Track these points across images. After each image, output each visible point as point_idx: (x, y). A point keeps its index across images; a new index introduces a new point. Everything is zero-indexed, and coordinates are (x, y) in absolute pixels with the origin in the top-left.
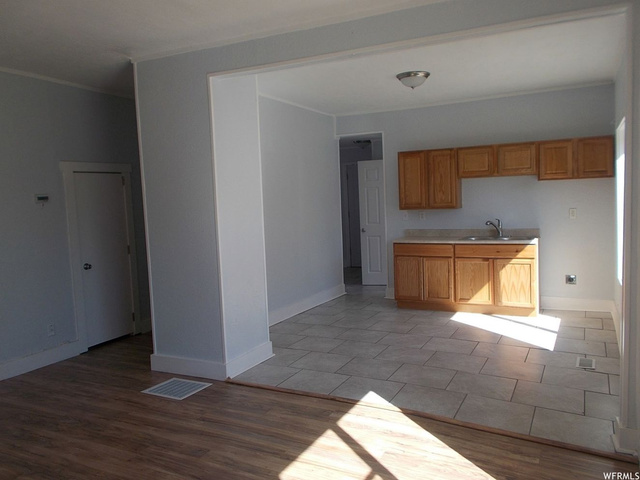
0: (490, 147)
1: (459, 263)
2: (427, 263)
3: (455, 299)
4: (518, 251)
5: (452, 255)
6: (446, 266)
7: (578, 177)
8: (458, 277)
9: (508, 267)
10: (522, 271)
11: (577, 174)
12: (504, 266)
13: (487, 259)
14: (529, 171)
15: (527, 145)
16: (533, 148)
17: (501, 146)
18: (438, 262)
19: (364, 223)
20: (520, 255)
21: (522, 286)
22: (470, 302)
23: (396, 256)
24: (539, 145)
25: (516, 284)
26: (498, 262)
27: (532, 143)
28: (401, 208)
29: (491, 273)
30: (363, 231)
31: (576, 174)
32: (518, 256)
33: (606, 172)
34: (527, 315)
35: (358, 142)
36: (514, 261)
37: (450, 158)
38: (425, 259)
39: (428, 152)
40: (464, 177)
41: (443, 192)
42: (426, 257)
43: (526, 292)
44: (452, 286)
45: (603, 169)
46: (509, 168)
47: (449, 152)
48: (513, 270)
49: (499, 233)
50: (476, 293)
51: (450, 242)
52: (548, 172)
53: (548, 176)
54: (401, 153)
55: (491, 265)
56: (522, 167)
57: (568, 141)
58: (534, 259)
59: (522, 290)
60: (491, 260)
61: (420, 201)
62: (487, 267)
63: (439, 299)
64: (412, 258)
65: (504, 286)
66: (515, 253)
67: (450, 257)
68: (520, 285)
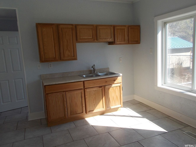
1: (87, 91)
2: (68, 95)
3: (86, 112)
4: (115, 80)
5: (82, 88)
6: (80, 95)
7: (129, 43)
8: (87, 100)
9: (111, 90)
10: (117, 89)
12: (109, 89)
13: (101, 87)
14: (111, 40)
15: (109, 26)
16: (112, 28)
17: (98, 26)
18: (75, 93)
21: (117, 97)
24: (114, 27)
25: (114, 96)
26: (107, 87)
27: (111, 26)
29: (103, 94)
31: (128, 42)
32: (115, 83)
34: (117, 111)
36: (113, 85)
37: (72, 30)
38: (67, 93)
39: (58, 25)
40: (79, 42)
41: (69, 51)
42: (67, 91)
43: (119, 100)
44: (84, 105)
45: (137, 40)
46: (102, 38)
47: (71, 26)
48: (113, 90)
49: (94, 71)
50: (96, 106)
51: (82, 80)
52: (118, 41)
53: (118, 43)
54: (39, 24)
55: (103, 89)
56: (108, 37)
57: (125, 26)
58: (120, 83)
59: (117, 99)
60: (103, 87)
61: (55, 57)
62: (101, 91)
63: (77, 115)
64: (59, 93)
65: (109, 99)
66: (113, 82)
67: (82, 89)
68: (116, 97)
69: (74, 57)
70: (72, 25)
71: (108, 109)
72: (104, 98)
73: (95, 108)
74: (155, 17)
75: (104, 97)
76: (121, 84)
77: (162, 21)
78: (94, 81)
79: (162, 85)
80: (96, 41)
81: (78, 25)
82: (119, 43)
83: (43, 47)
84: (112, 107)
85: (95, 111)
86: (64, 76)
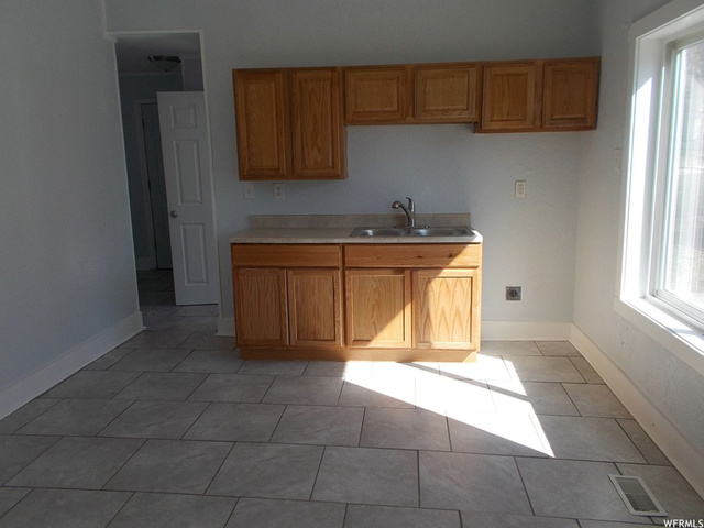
0: (401, 68)
1: (352, 277)
2: (294, 280)
3: (346, 342)
4: (452, 256)
5: (339, 264)
6: (330, 284)
7: (542, 128)
8: (351, 304)
9: (435, 285)
10: (458, 288)
11: (541, 124)
12: (429, 281)
13: (401, 270)
14: (465, 115)
15: (463, 67)
16: (473, 73)
17: (419, 67)
18: (315, 278)
19: (174, 201)
20: (455, 262)
21: (458, 312)
22: (372, 345)
23: (236, 268)
24: (482, 67)
25: (447, 310)
26: (420, 275)
27: (472, 65)
28: (243, 177)
29: (408, 294)
30: (174, 216)
31: (538, 122)
32: (453, 264)
33: (584, 119)
34: (460, 360)
35: (157, 58)
36: (446, 272)
37: (332, 86)
38: (290, 272)
39: (290, 73)
40: (353, 123)
41: (319, 150)
42: (293, 268)
43: (464, 323)
44: (340, 318)
45: (582, 115)
46: (433, 108)
47: (329, 74)
48: (444, 288)
49: (410, 221)
50: (381, 329)
51: (336, 241)
52: (496, 118)
53: (495, 126)
54: (239, 70)
55: (408, 281)
56: (454, 107)
57: (529, 63)
58: (476, 267)
59: (457, 321)
60: (407, 272)
61: (277, 164)
62: (400, 283)
63: (318, 343)
64: (267, 270)
65: (428, 315)
66: (447, 259)
67: (336, 268)
68: (454, 312)
69: (334, 172)
70: (333, 69)
71: (421, 346)
72: (408, 309)
73: (376, 334)
74: (634, 21)
75: (410, 305)
76: (479, 271)
77: (662, 40)
78: (378, 247)
79: (644, 297)
80: (410, 118)
81: (351, 69)
82: (497, 128)
83: (248, 138)
84: (437, 344)
85: (377, 342)
86: (316, 224)
